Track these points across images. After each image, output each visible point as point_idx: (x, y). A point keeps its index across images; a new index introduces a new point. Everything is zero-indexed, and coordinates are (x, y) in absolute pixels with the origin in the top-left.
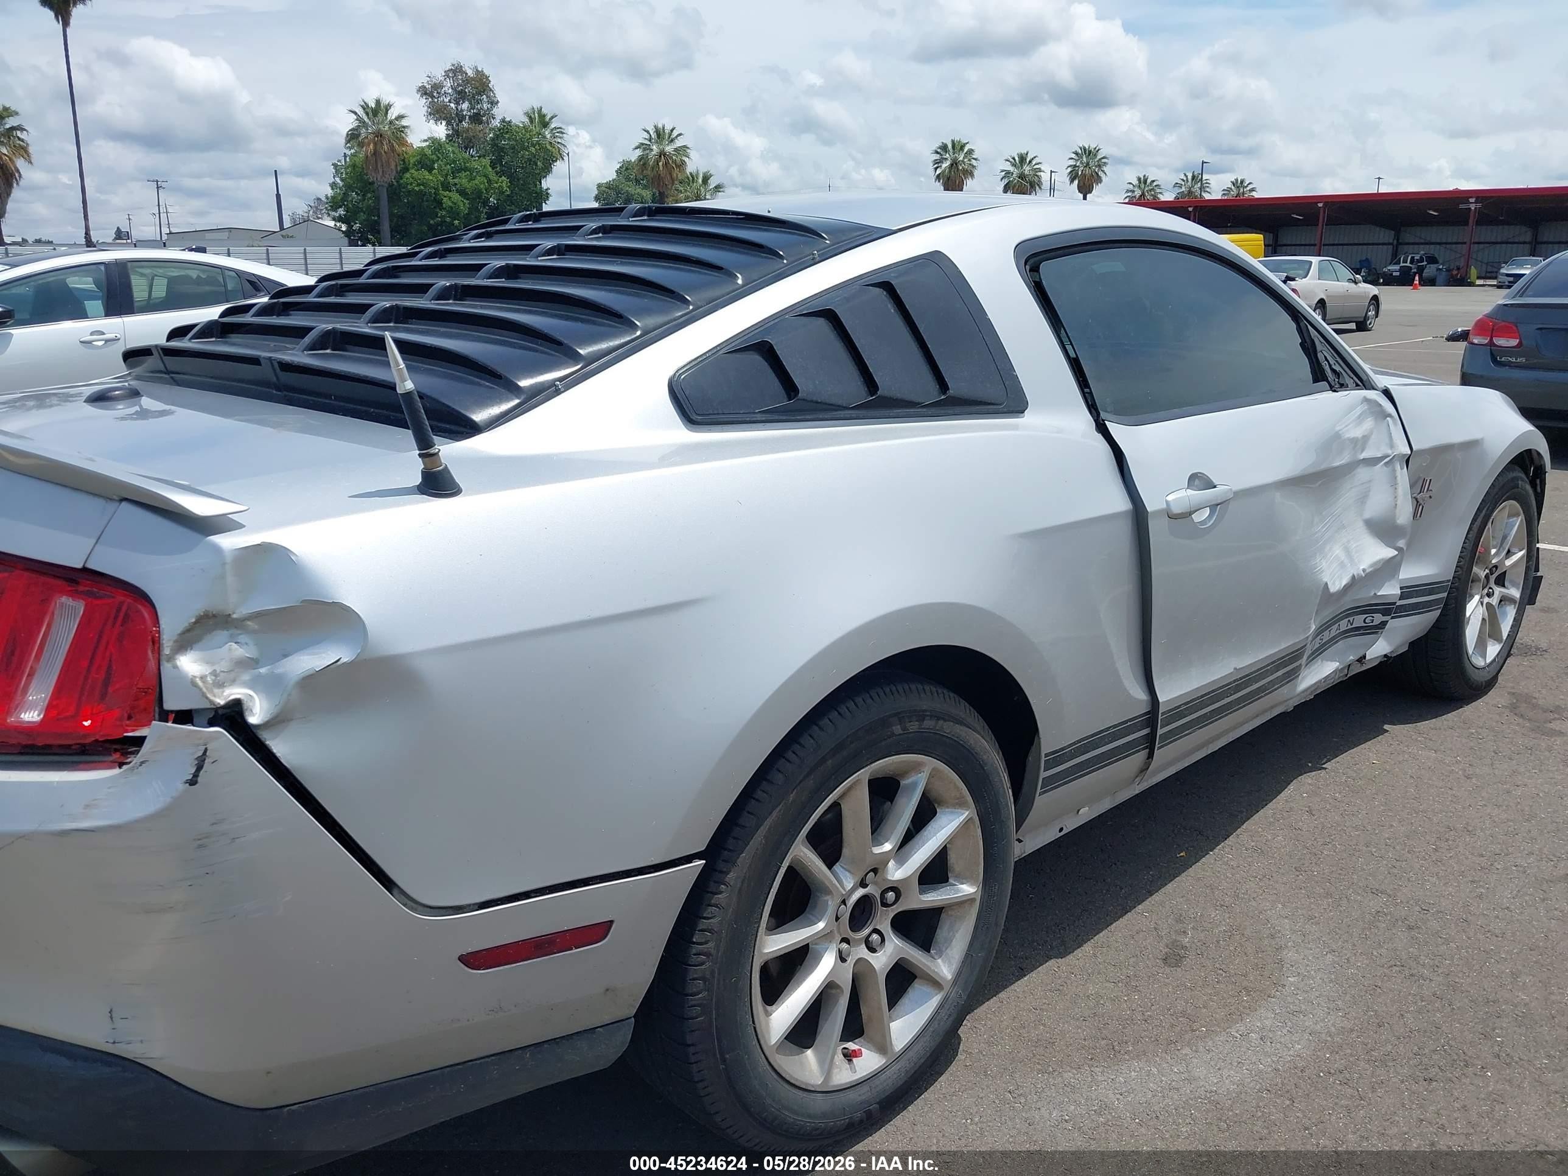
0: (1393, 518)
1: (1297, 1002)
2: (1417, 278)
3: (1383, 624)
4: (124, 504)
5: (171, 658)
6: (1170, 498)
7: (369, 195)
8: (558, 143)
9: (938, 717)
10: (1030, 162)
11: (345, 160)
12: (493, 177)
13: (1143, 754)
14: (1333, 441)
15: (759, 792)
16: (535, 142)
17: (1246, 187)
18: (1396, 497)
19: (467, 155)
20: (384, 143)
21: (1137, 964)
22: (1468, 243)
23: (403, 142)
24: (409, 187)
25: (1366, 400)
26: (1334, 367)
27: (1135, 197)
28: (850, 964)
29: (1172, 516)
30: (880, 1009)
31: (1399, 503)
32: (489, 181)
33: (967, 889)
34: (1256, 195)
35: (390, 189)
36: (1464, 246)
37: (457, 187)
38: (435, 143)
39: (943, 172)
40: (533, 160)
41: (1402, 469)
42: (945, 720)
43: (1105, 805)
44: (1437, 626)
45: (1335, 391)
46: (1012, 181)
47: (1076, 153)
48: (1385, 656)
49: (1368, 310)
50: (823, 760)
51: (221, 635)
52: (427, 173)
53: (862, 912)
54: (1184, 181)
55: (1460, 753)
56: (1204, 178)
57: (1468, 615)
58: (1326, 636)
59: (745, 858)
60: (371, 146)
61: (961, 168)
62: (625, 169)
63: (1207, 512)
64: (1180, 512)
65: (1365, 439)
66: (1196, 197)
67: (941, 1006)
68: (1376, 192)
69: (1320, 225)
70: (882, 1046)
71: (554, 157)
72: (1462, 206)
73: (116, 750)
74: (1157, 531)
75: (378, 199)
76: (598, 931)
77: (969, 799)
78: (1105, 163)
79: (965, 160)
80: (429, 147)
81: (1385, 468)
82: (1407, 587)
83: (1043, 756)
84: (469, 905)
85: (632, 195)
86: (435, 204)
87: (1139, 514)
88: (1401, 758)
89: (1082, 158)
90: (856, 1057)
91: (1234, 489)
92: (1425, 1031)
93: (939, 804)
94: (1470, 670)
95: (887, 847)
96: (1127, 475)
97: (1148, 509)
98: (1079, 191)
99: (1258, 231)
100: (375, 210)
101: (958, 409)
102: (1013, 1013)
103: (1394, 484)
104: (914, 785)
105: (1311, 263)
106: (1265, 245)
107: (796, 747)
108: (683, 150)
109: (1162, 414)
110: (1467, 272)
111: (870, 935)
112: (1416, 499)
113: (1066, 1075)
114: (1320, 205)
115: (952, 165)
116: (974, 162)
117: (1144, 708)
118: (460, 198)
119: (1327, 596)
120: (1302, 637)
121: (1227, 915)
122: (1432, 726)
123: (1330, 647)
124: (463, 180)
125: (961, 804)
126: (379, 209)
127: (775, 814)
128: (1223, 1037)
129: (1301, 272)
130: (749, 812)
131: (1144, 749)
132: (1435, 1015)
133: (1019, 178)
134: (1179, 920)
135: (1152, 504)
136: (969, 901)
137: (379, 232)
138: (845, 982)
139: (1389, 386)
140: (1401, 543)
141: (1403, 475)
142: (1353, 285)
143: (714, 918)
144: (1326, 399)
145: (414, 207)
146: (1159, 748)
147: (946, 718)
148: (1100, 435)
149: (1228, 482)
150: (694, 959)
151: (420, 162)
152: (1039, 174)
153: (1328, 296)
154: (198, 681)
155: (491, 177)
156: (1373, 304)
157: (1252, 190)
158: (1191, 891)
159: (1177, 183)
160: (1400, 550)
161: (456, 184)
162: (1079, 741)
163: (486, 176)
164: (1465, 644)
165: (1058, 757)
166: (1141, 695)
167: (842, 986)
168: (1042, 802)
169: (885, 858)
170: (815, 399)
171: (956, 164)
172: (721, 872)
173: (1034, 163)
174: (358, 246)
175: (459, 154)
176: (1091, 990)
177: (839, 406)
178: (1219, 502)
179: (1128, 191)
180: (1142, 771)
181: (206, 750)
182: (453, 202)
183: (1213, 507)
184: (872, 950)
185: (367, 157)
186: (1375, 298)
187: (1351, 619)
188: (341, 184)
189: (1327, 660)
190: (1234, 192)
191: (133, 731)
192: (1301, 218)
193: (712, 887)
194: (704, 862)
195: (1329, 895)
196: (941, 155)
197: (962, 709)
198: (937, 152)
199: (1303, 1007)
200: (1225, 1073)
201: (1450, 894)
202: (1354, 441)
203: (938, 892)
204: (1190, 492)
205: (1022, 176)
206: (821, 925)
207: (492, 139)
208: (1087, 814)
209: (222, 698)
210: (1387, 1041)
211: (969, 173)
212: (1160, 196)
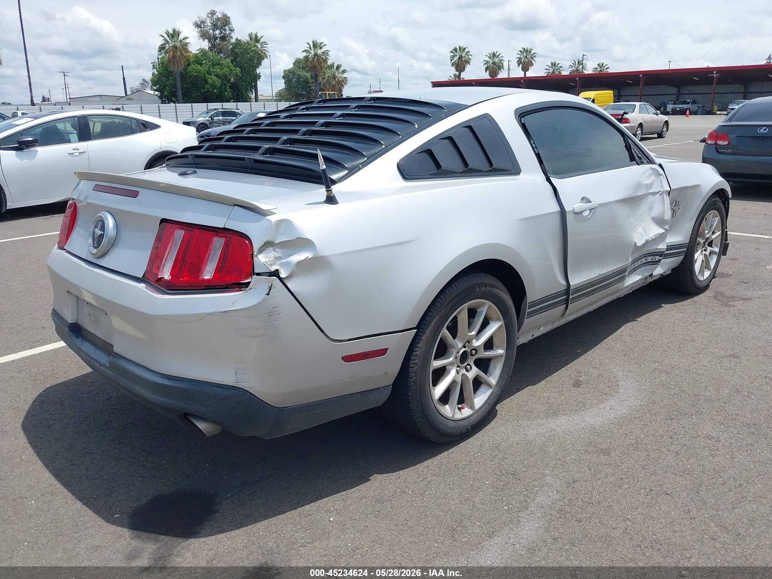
0: (663, 217)
1: (624, 397)
2: (688, 111)
3: (660, 260)
4: (235, 207)
5: (256, 256)
6: (574, 206)
7: (171, 78)
8: (264, 50)
9: (491, 286)
10: (498, 56)
11: (158, 60)
12: (232, 67)
13: (564, 307)
14: (639, 185)
15: (432, 309)
16: (253, 50)
17: (605, 67)
18: (664, 208)
19: (219, 57)
20: (178, 51)
21: (563, 387)
22: (713, 93)
23: (187, 51)
24: (191, 73)
25: (652, 168)
26: (638, 155)
27: (550, 73)
28: (460, 375)
29: (576, 213)
30: (471, 392)
31: (665, 210)
32: (231, 70)
33: (501, 352)
34: (610, 71)
35: (181, 74)
36: (711, 95)
37: (215, 73)
38: (202, 51)
39: (455, 62)
40: (252, 59)
41: (667, 196)
42: (494, 288)
43: (549, 328)
44: (683, 262)
45: (639, 165)
46: (489, 66)
47: (521, 51)
48: (661, 275)
49: (663, 128)
50: (453, 299)
51: (271, 249)
52: (200, 66)
53: (464, 357)
54: (574, 64)
55: (691, 314)
56: (584, 63)
57: (696, 258)
58: (636, 264)
59: (428, 331)
60: (171, 52)
61: (464, 59)
62: (297, 63)
63: (588, 212)
64: (578, 211)
65: (651, 184)
66: (580, 73)
67: (491, 394)
68: (668, 69)
69: (641, 85)
70: (472, 407)
71: (263, 57)
72: (710, 75)
73: (237, 287)
74: (570, 218)
75: (175, 79)
76: (383, 352)
77: (502, 317)
78: (535, 56)
79: (466, 56)
80: (200, 53)
81: (660, 196)
82: (670, 246)
83: (528, 303)
84: (345, 340)
85: (301, 75)
86: (204, 82)
87: (563, 212)
88: (668, 316)
89: (523, 53)
90: (463, 409)
91: (599, 203)
92: (671, 405)
93: (490, 320)
94: (696, 280)
95: (473, 333)
96: (558, 196)
97: (566, 210)
98: (522, 70)
99: (611, 89)
100: (174, 86)
101: (496, 173)
102: (516, 402)
103: (663, 202)
104: (482, 311)
105: (635, 105)
106: (614, 96)
107: (444, 294)
108: (326, 53)
109: (571, 174)
110: (712, 108)
111: (466, 366)
112: (673, 209)
113: (538, 421)
114: (641, 76)
115: (459, 58)
116: (470, 57)
117: (565, 288)
118: (217, 79)
119: (636, 248)
120: (626, 263)
121: (597, 371)
122: (681, 304)
123: (638, 269)
124: (217, 70)
125: (498, 320)
126: (176, 85)
127: (437, 317)
128: (596, 408)
129: (631, 110)
130: (429, 316)
131: (565, 304)
132: (675, 400)
133: (493, 64)
134: (579, 373)
135: (567, 208)
136: (501, 356)
137: (176, 96)
138: (459, 380)
139: (662, 163)
140: (667, 227)
141: (667, 199)
142: (656, 115)
143: (418, 352)
144: (636, 169)
145: (194, 83)
146: (570, 304)
147: (494, 287)
148: (548, 182)
149: (596, 201)
150: (412, 366)
151: (195, 61)
152: (502, 62)
153: (644, 122)
154: (265, 263)
155: (232, 68)
156: (665, 125)
157: (607, 68)
158: (583, 363)
159: (570, 65)
160: (666, 230)
161: (214, 72)
162: (541, 299)
163: (229, 67)
164: (695, 270)
165: (533, 304)
166: (563, 282)
167: (458, 382)
168: (527, 322)
169: (472, 338)
170: (447, 169)
171: (461, 57)
172: (420, 336)
173: (500, 56)
174: (166, 103)
175: (215, 57)
176: (545, 395)
177: (455, 172)
178: (593, 208)
179: (546, 69)
180: (563, 315)
181: (272, 284)
182: (213, 81)
183: (591, 210)
184: (467, 371)
185: (169, 58)
186: (667, 122)
187: (646, 258)
188: (157, 73)
189: (637, 275)
190: (599, 69)
191: (243, 280)
192: (631, 82)
193: (417, 341)
194: (416, 330)
195: (636, 363)
196: (454, 53)
197: (499, 284)
198: (452, 52)
199: (626, 399)
200: (597, 419)
201: (684, 362)
202: (647, 185)
203: (490, 352)
204: (582, 204)
205: (494, 63)
206: (451, 359)
207: (231, 49)
208: (543, 330)
209: (273, 269)
210: (657, 408)
211: (468, 62)
212: (562, 72)
